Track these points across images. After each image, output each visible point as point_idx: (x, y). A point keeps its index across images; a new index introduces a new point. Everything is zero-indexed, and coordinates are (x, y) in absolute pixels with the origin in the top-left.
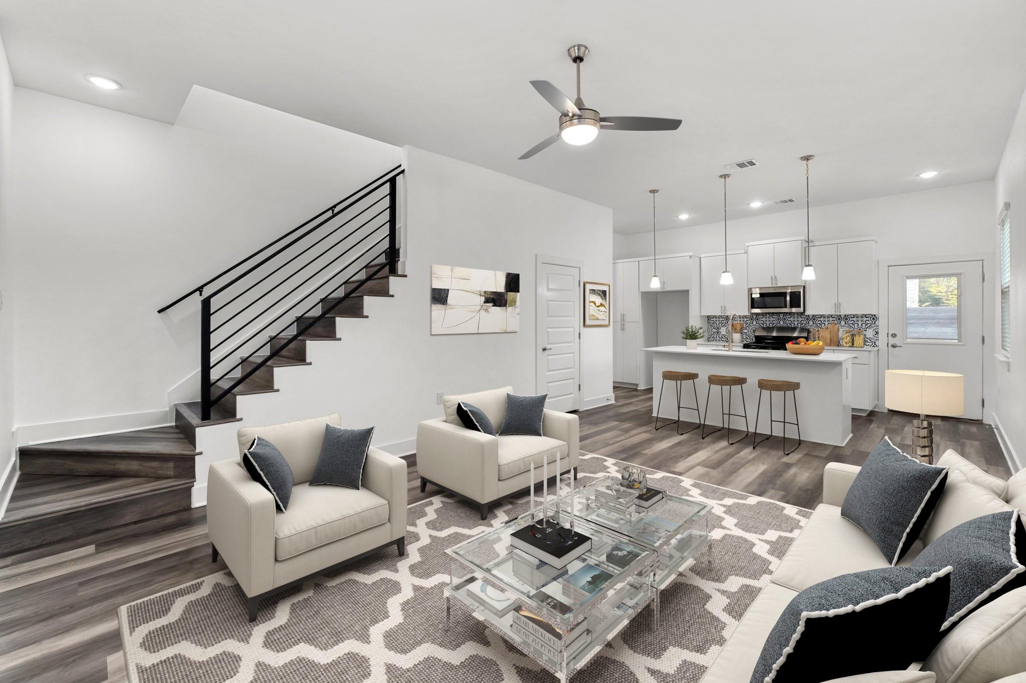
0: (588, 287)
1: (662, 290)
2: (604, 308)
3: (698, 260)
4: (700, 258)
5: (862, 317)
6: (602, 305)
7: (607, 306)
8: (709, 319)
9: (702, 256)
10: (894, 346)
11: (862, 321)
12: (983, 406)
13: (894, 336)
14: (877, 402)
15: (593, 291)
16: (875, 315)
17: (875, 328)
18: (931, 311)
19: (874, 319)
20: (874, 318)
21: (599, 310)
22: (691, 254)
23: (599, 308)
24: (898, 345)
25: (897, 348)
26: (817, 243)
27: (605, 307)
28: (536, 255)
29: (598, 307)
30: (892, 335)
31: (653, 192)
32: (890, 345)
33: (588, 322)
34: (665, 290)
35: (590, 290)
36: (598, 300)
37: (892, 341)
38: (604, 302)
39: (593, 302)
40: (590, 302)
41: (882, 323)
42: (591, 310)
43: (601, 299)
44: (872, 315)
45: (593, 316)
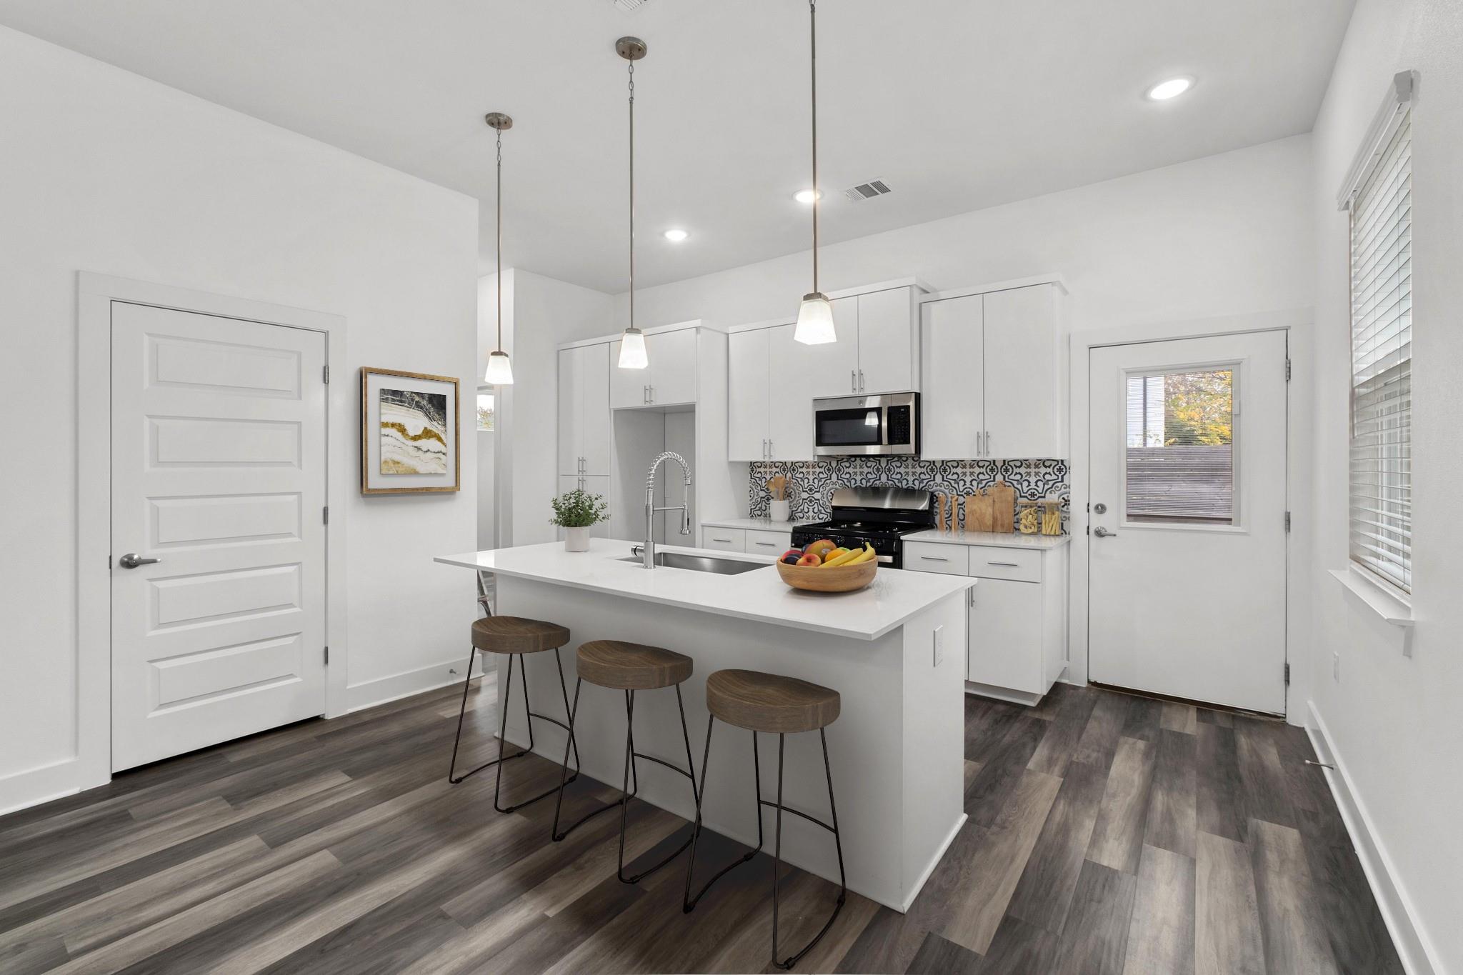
0: (375, 384)
1: (648, 405)
2: (439, 443)
3: (723, 337)
4: (728, 334)
5: (1037, 466)
6: (427, 434)
7: (449, 438)
8: (752, 470)
9: (731, 330)
10: (1099, 534)
11: (1037, 474)
12: (1287, 681)
13: (1101, 509)
14: (1066, 664)
15: (396, 397)
16: (1062, 461)
17: (1063, 490)
18: (1180, 454)
19: (1060, 470)
20: (1061, 467)
21: (419, 449)
22: (698, 323)
23: (418, 443)
24: (1109, 531)
25: (1107, 538)
26: (943, 295)
27: (440, 439)
28: (77, 274)
29: (415, 438)
30: (1097, 507)
31: (498, 122)
32: (1092, 531)
33: (374, 481)
34: (653, 404)
35: (383, 391)
36: (416, 421)
37: (1097, 521)
38: (436, 427)
39: (393, 425)
40: (385, 425)
41: (1075, 479)
42: (385, 446)
43: (426, 419)
44: (1058, 461)
45: (396, 463)
